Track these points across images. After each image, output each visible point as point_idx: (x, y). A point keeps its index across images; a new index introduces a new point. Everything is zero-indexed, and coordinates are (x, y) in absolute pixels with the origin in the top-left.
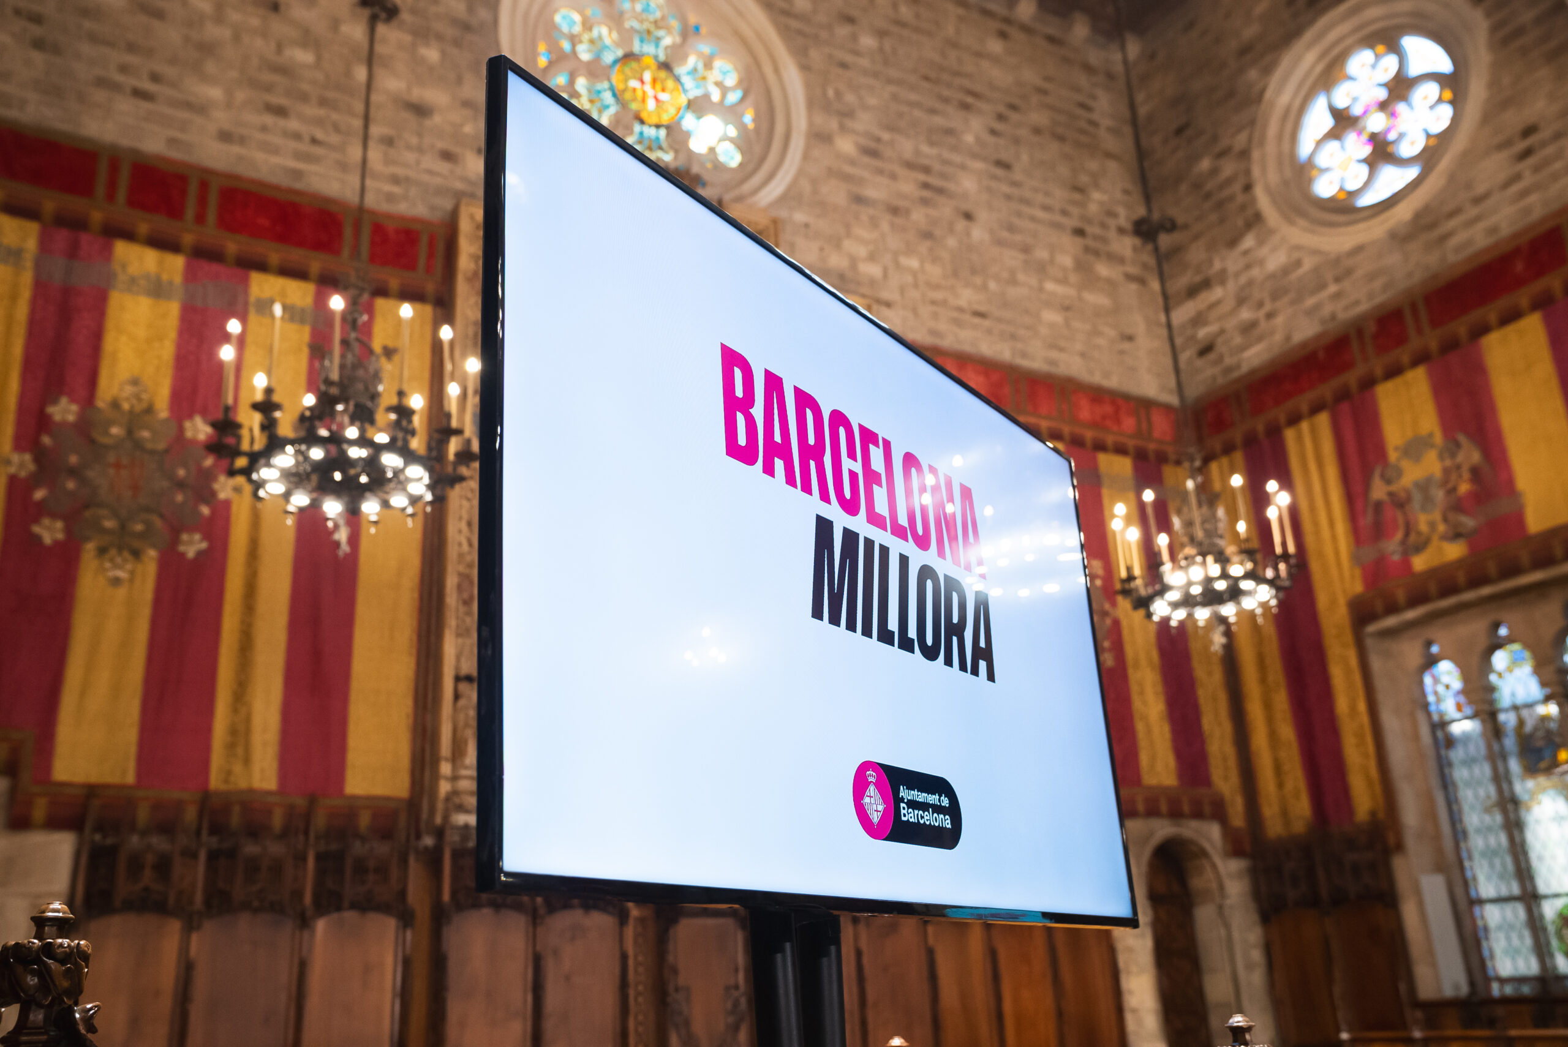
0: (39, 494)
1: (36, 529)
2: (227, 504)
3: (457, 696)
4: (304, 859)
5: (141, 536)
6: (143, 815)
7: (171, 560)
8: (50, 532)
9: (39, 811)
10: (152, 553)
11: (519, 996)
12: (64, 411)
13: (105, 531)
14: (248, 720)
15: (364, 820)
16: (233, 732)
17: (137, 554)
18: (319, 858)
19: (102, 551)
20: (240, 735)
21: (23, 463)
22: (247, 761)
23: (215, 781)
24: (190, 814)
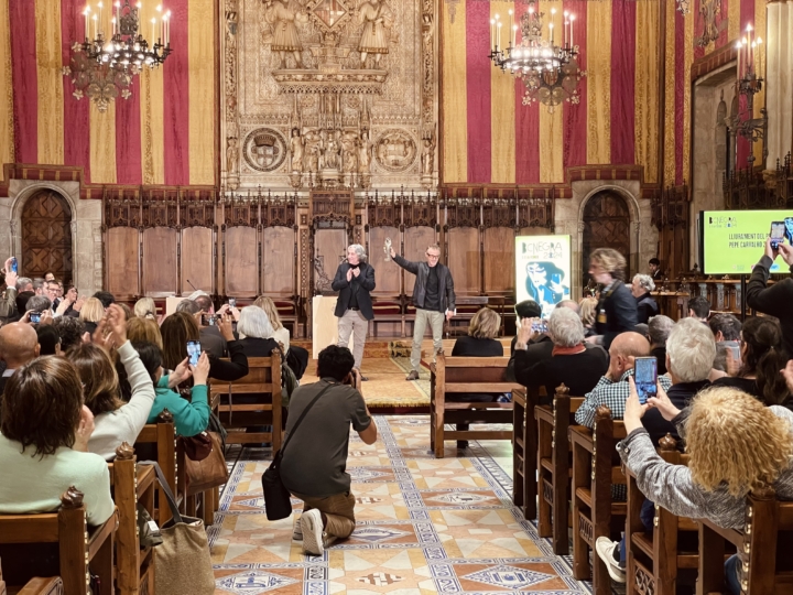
0: (73, 81)
1: (74, 94)
2: (138, 75)
3: (228, 145)
4: (175, 208)
5: (108, 93)
6: (121, 194)
7: (120, 100)
8: (78, 95)
9: (89, 195)
10: (113, 99)
11: (254, 257)
12: (77, 47)
13: (95, 92)
14: (151, 159)
15: (197, 194)
16: (148, 164)
17: (107, 99)
18: (181, 208)
19: (96, 100)
20: (150, 164)
21: (67, 71)
22: (152, 174)
23: (143, 183)
24: (137, 194)
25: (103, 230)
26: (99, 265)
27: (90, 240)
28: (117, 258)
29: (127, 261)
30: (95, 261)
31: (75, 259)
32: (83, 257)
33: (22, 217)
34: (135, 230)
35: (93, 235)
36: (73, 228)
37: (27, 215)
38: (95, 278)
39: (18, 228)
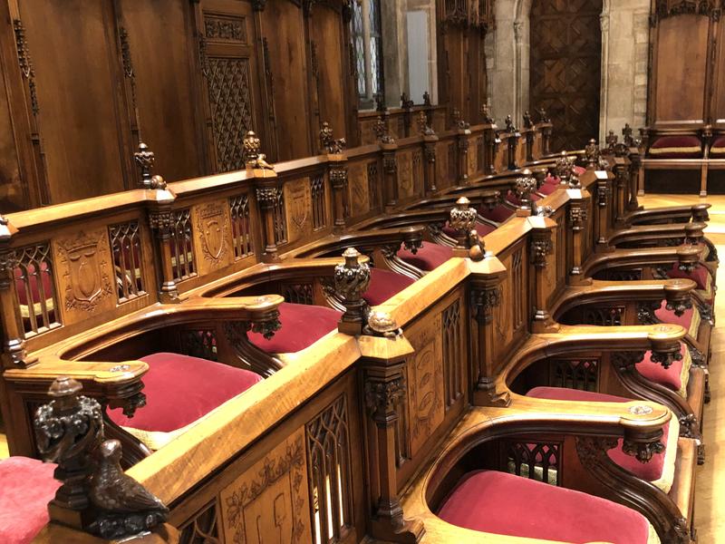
25: (652, 23)
26: (641, 80)
27: (629, 42)
28: (672, 66)
29: (686, 71)
30: (635, 74)
31: (605, 73)
32: (617, 68)
33: (531, 16)
34: (706, 19)
35: (634, 34)
36: (604, 24)
37: (537, 11)
38: (634, 100)
39: (525, 31)
